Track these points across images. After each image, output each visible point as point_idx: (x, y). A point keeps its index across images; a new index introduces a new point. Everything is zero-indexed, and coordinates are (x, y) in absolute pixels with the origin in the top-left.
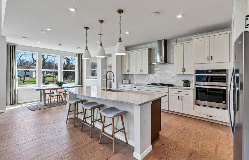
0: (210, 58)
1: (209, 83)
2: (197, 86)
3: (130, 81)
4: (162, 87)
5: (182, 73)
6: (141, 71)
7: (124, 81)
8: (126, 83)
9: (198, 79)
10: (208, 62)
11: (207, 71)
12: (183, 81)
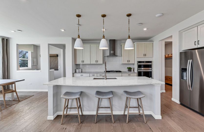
0: (145, 55)
1: (145, 69)
2: (139, 71)
3: (82, 70)
4: (117, 73)
5: (128, 63)
6: (97, 61)
7: (77, 71)
8: (79, 72)
9: (139, 66)
10: (144, 57)
11: (143, 62)
12: (128, 68)
